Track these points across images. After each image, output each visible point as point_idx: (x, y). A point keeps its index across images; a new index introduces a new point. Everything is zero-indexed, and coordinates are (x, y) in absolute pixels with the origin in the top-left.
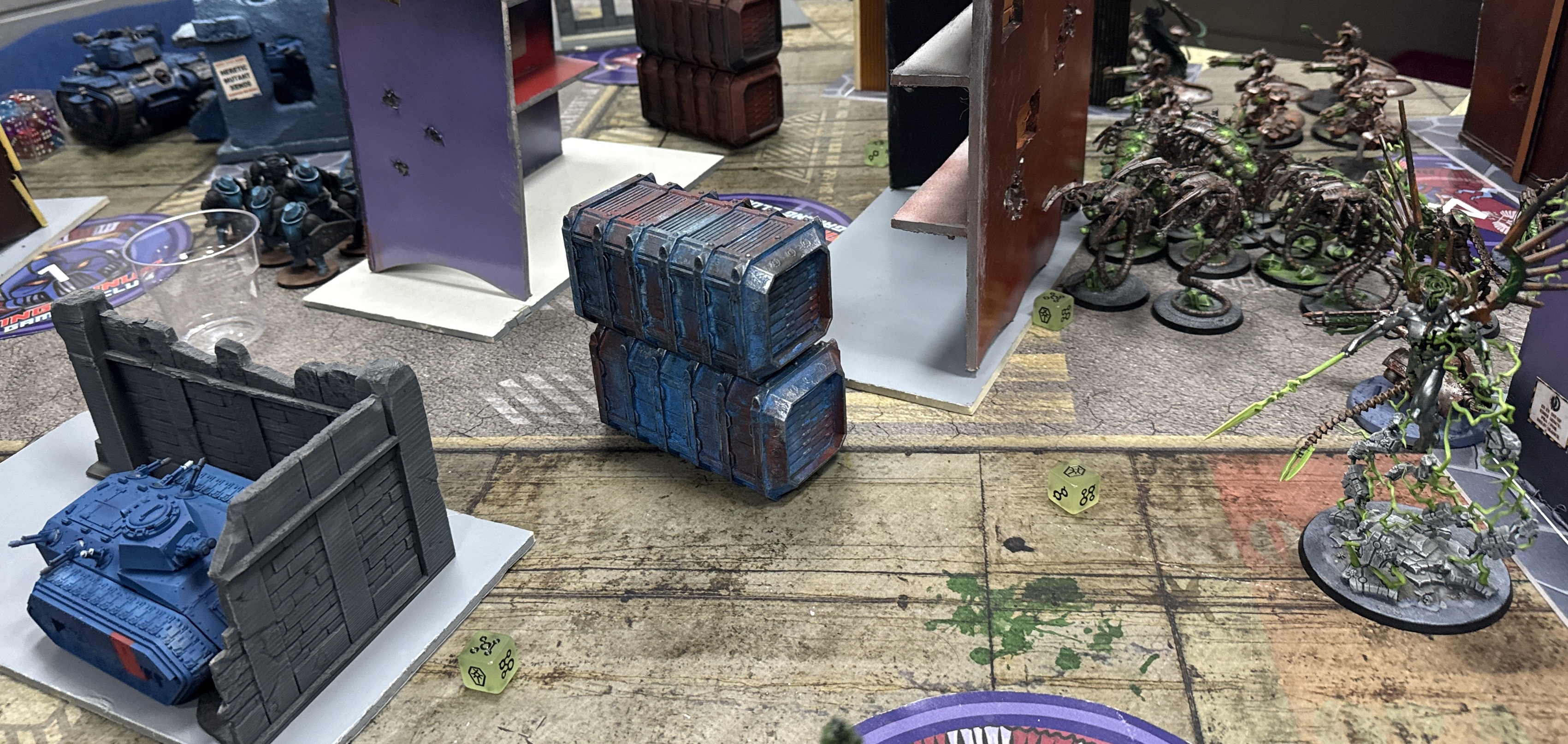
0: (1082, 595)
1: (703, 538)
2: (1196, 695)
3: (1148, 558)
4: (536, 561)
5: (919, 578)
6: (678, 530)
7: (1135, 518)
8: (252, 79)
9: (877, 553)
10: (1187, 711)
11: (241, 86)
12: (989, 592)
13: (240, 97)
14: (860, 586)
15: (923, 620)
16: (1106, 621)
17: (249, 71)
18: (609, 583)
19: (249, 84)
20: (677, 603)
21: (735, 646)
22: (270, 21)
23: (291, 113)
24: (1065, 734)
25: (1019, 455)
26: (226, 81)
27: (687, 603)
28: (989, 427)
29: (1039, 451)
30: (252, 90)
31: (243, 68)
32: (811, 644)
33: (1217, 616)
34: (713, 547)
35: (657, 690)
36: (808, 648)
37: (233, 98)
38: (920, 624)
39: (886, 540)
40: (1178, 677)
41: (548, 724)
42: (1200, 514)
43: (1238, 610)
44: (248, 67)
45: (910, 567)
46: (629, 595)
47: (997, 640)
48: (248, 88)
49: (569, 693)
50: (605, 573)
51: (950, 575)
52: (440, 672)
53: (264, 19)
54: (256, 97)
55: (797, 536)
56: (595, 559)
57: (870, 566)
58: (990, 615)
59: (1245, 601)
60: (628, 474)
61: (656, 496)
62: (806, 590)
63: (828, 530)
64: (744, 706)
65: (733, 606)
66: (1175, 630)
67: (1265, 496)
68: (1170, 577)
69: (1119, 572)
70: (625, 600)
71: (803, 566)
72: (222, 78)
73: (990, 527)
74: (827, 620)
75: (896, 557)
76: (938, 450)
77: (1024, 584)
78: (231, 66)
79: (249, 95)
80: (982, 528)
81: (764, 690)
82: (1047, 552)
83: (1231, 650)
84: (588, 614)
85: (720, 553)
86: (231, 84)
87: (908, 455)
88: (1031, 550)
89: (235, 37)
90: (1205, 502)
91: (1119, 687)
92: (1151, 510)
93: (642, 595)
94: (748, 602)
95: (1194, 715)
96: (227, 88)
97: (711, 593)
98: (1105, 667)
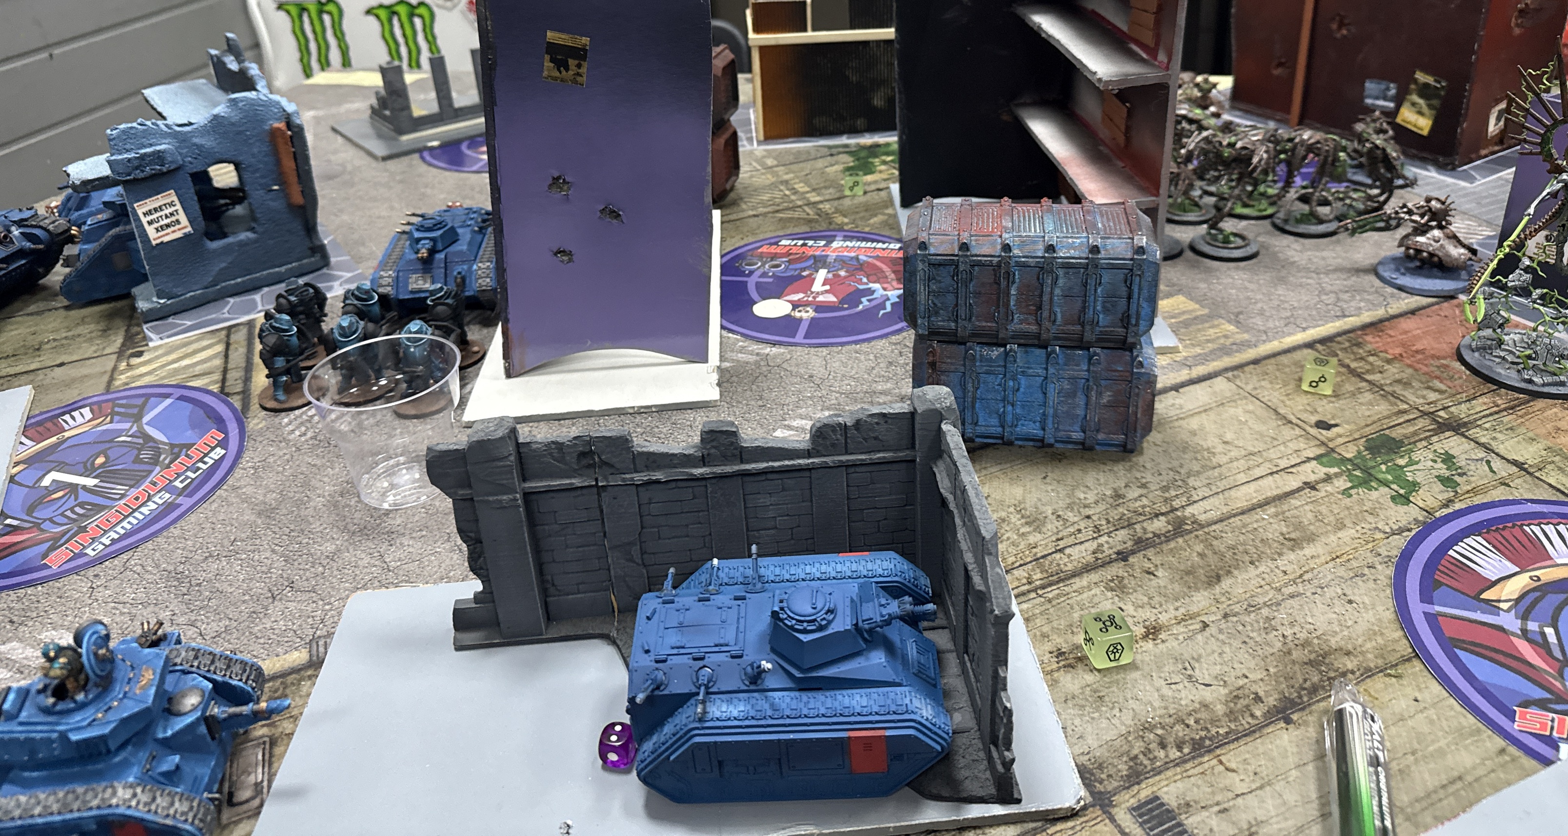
0: (1401, 441)
1: (1118, 496)
2: (1536, 474)
3: (1406, 406)
4: (1013, 559)
5: (1299, 468)
6: (1091, 497)
7: (1364, 384)
8: (182, 217)
9: (1251, 462)
10: (1546, 486)
11: (168, 226)
12: (1349, 460)
13: (166, 239)
14: (1271, 487)
15: (1338, 493)
16: (1435, 451)
17: (178, 207)
18: (1094, 553)
19: (178, 222)
20: (1165, 547)
21: (1247, 558)
22: (202, 146)
23: (228, 249)
24: (1510, 525)
25: (1246, 369)
26: (150, 223)
27: (1172, 544)
28: (1203, 359)
29: (1256, 362)
30: (184, 227)
31: (171, 204)
32: (1293, 536)
33: (1487, 425)
34: (1136, 500)
35: (1237, 608)
36: (1294, 540)
37: (158, 241)
38: (1340, 496)
39: (1243, 453)
40: (1515, 469)
41: (1197, 665)
42: (1395, 371)
43: (1491, 418)
44: (177, 202)
45: (1283, 463)
46: (1123, 556)
47: (1394, 486)
48: (177, 227)
49: (1181, 637)
50: (1082, 547)
51: (1314, 459)
52: (1059, 669)
53: (195, 144)
54: (187, 236)
55: (1183, 471)
56: (1058, 540)
57: (1258, 472)
58: (1370, 474)
59: (1487, 412)
60: (993, 470)
61: (1038, 481)
62: (1243, 504)
63: (1196, 459)
64: (1309, 594)
65: (1208, 534)
66: (1477, 443)
67: (1414, 348)
68: (1432, 413)
69: (1401, 420)
70: (1125, 559)
71: (1215, 489)
72: (144, 220)
73: (1295, 421)
74: (1281, 517)
75: (1266, 460)
76: (1192, 382)
77: (1362, 448)
78: (157, 205)
79: (179, 235)
80: (1290, 422)
81: (1306, 577)
82: (1348, 423)
83: (1519, 442)
84: (1112, 581)
85: (1145, 501)
86: (156, 225)
87: (1177, 391)
88: (1336, 425)
89: (165, 169)
90: (1389, 361)
91: (1495, 487)
92: (1369, 377)
93: (1133, 552)
94: (1214, 527)
95: (1550, 485)
96: (151, 231)
97: (1179, 529)
98: (1472, 479)
